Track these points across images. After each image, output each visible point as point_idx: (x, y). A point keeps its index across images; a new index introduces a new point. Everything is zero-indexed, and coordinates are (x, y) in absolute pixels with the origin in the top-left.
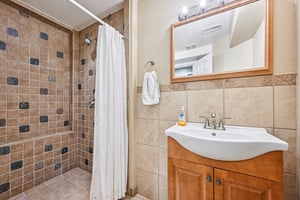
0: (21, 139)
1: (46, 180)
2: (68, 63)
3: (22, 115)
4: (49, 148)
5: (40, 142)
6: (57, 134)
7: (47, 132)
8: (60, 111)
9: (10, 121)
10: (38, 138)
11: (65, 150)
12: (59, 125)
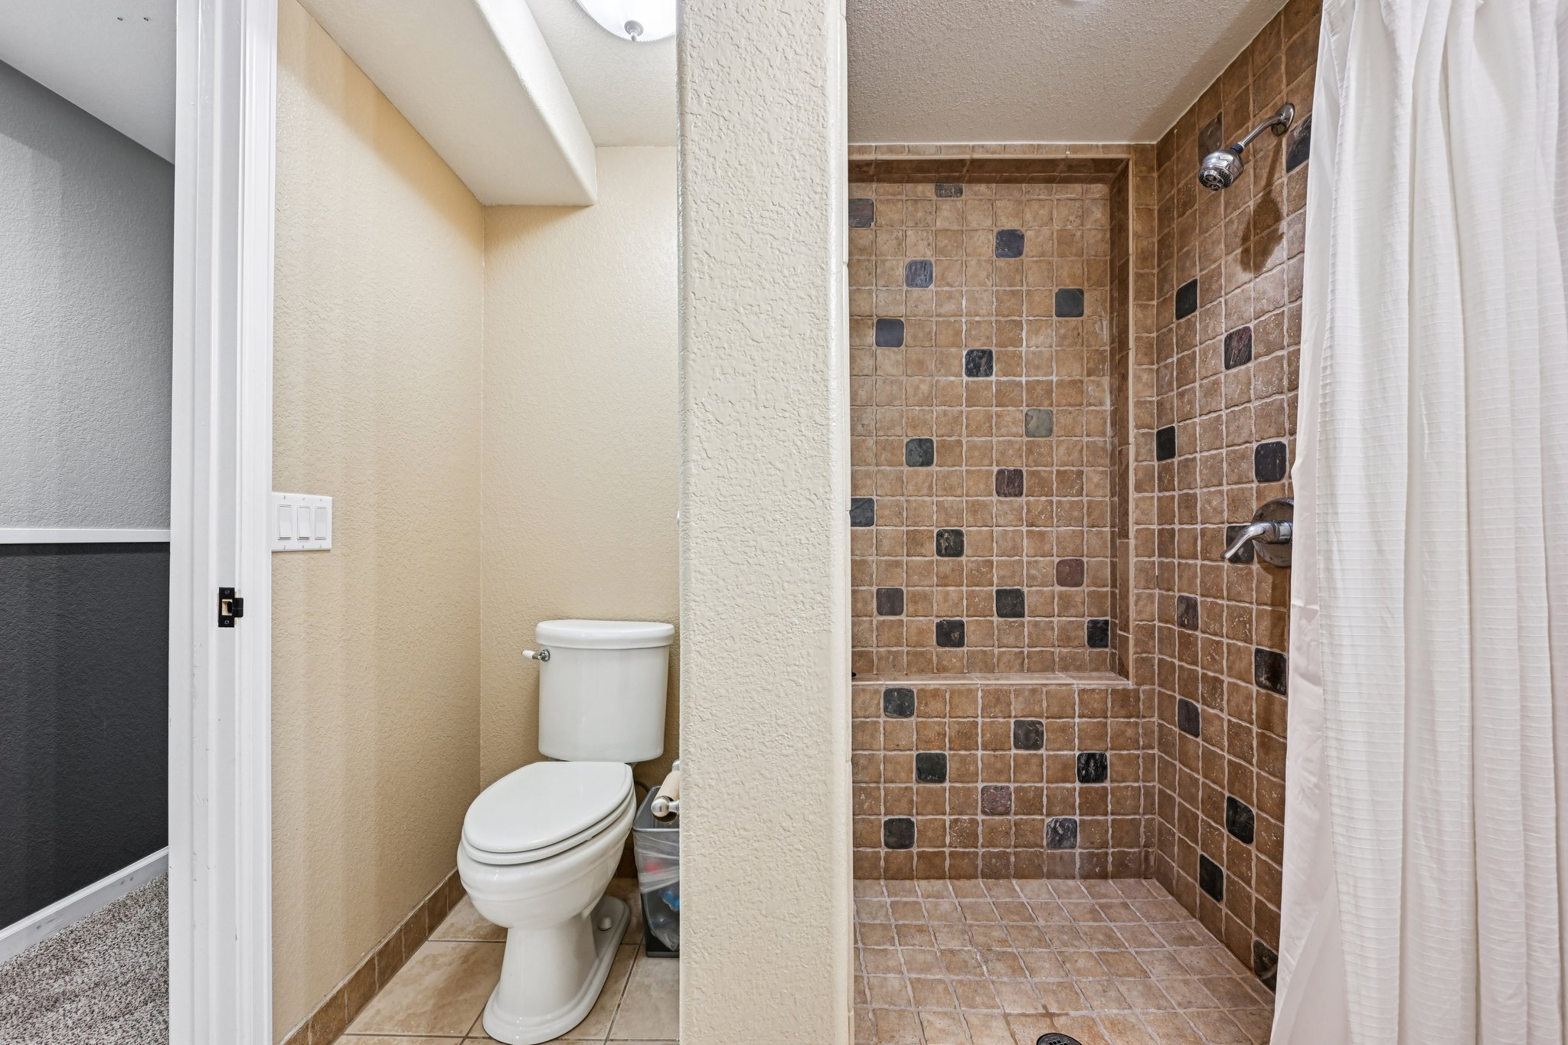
0: (941, 669)
1: (1021, 875)
2: (1104, 333)
3: (944, 582)
4: (1029, 736)
5: (998, 699)
6: (1061, 679)
7: (1024, 663)
8: (1070, 573)
9: (915, 598)
10: (994, 682)
11: (1093, 768)
12: (1066, 639)
